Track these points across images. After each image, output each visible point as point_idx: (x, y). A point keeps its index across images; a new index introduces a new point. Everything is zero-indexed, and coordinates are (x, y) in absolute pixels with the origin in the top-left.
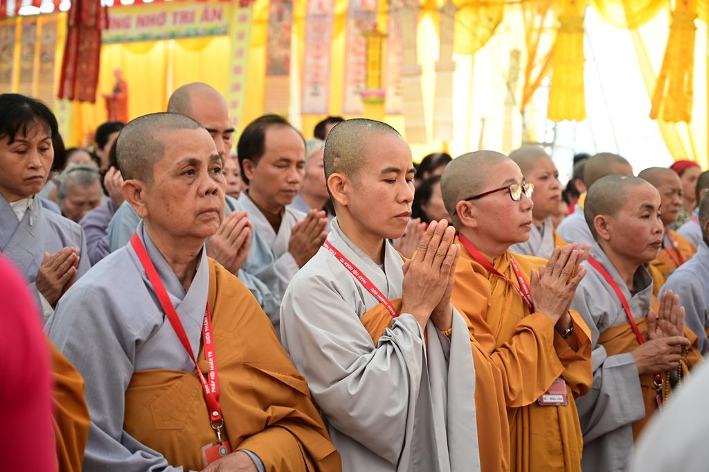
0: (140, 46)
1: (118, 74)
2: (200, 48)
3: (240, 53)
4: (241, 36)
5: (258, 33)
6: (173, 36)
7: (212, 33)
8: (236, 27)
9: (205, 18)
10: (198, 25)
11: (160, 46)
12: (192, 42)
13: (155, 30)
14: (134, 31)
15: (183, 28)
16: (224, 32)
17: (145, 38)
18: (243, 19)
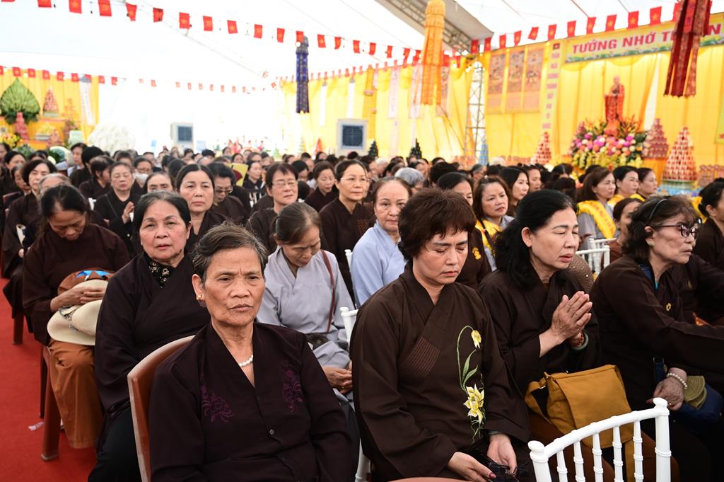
1: (617, 80)
6: (662, 50)
7: (709, 44)
14: (620, 50)
17: (631, 53)
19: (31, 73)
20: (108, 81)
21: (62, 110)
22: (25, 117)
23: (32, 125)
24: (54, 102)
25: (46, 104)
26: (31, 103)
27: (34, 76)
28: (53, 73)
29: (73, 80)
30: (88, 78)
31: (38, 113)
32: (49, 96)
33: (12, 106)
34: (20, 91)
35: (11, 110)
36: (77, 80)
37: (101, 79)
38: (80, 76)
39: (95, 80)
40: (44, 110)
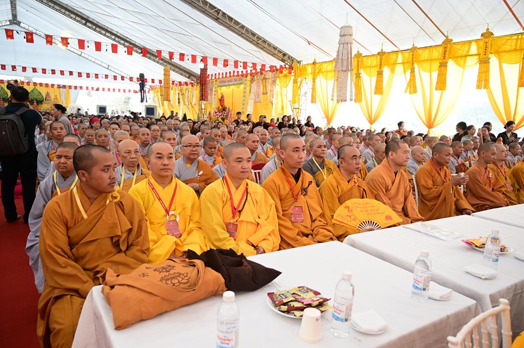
0: (228, 87)
1: (222, 94)
2: (239, 87)
3: (245, 88)
4: (245, 84)
5: (249, 83)
6: (234, 85)
7: (241, 84)
8: (244, 82)
9: (239, 80)
10: (238, 82)
11: (232, 87)
12: (237, 86)
13: (231, 83)
14: (227, 84)
15: (235, 83)
16: (243, 84)
17: (229, 85)
18: (246, 80)
19: (41, 84)
20: (73, 88)
21: (53, 100)
22: (37, 102)
23: (40, 106)
24: (50, 97)
25: (46, 97)
26: (40, 97)
27: (42, 86)
28: (50, 85)
29: (58, 88)
30: (64, 87)
31: (43, 101)
32: (48, 94)
33: (32, 98)
34: (36, 92)
35: (32, 100)
36: (60, 88)
37: (70, 87)
38: (61, 86)
39: (67, 88)
40: (45, 100)
